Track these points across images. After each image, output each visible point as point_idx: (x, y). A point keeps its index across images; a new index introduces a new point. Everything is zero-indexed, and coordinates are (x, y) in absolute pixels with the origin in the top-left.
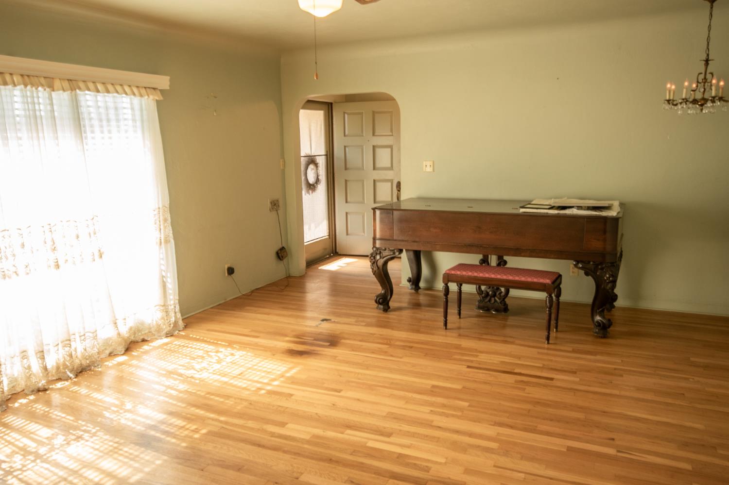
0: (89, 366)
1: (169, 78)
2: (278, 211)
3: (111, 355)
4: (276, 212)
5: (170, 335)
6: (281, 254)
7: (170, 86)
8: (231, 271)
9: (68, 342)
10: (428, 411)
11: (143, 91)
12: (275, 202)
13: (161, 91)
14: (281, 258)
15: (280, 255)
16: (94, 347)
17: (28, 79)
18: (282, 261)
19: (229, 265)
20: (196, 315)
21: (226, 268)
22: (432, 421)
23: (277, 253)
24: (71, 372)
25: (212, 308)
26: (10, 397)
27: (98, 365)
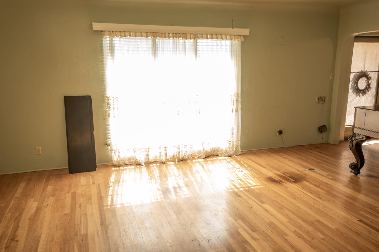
0: (186, 159)
1: (249, 29)
2: (324, 104)
3: (200, 158)
4: (322, 104)
5: (230, 156)
6: (322, 129)
7: (249, 34)
8: (281, 132)
9: (178, 147)
10: (293, 230)
11: (233, 37)
12: (322, 98)
13: (244, 36)
14: (321, 131)
15: (320, 129)
16: (190, 151)
17: (176, 35)
18: (321, 133)
19: (280, 129)
20: (253, 151)
21: (278, 130)
22: (287, 235)
23: (319, 128)
24: (177, 159)
25: (264, 149)
26: (153, 162)
27: (190, 160)
